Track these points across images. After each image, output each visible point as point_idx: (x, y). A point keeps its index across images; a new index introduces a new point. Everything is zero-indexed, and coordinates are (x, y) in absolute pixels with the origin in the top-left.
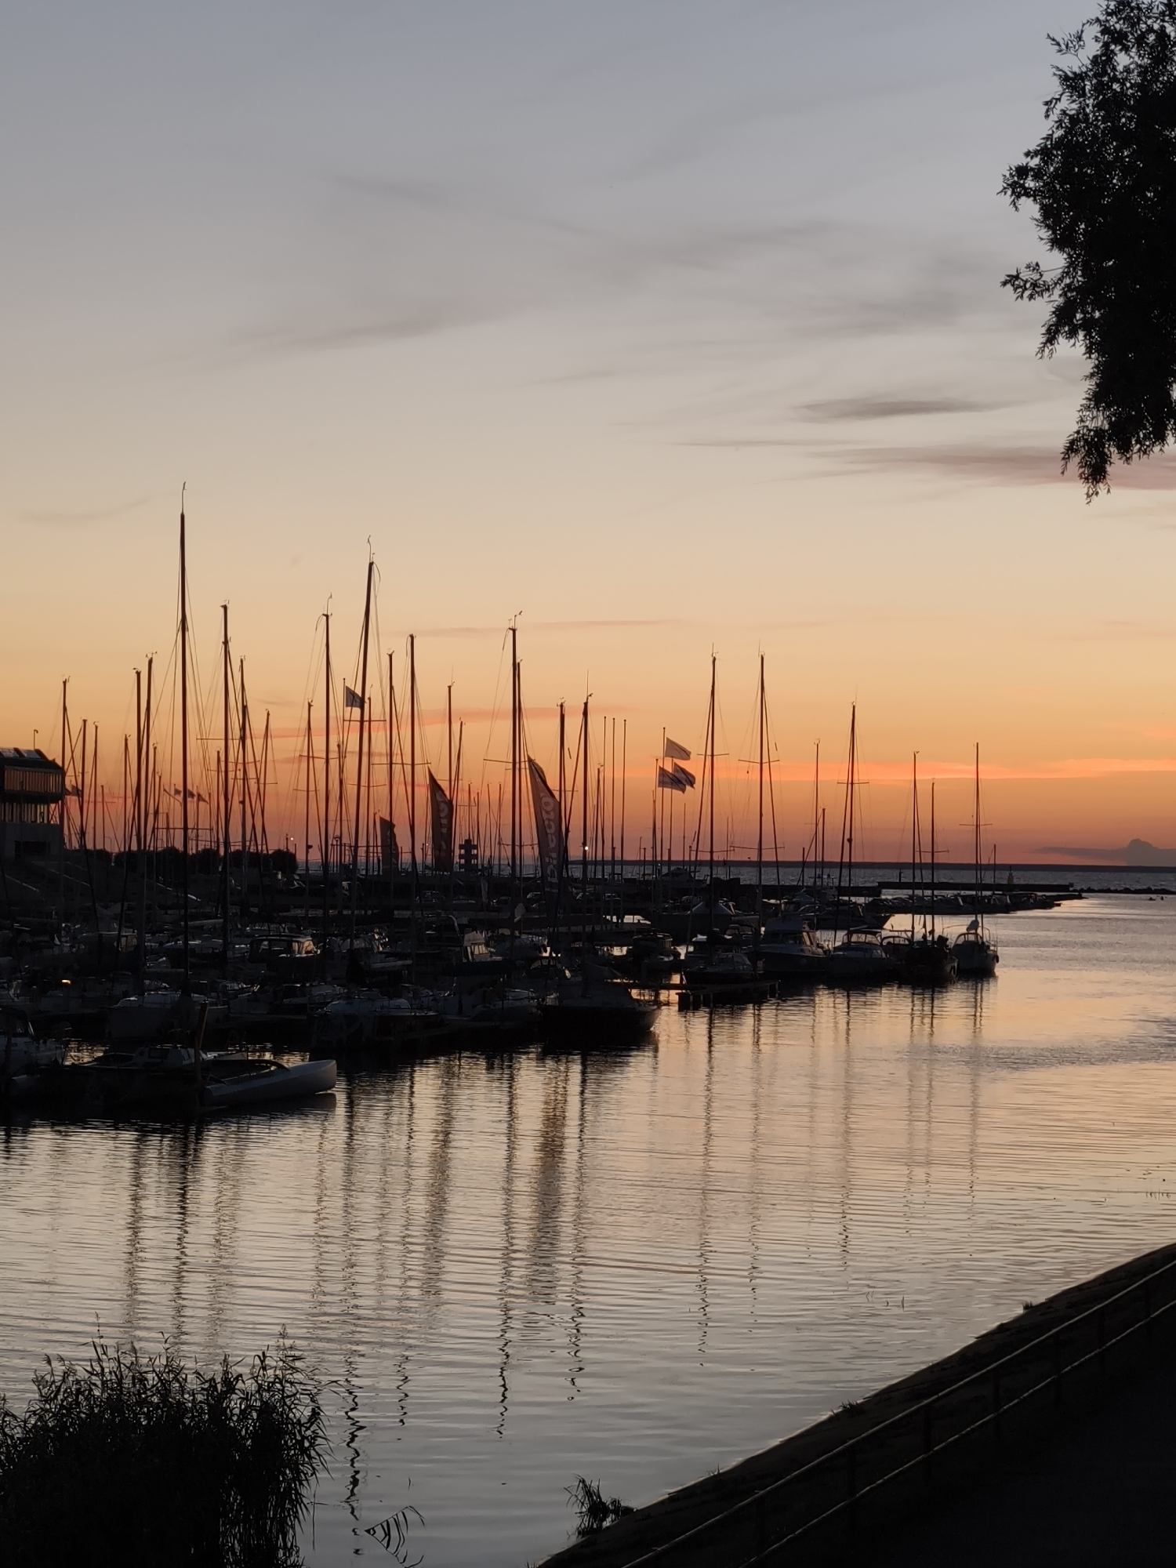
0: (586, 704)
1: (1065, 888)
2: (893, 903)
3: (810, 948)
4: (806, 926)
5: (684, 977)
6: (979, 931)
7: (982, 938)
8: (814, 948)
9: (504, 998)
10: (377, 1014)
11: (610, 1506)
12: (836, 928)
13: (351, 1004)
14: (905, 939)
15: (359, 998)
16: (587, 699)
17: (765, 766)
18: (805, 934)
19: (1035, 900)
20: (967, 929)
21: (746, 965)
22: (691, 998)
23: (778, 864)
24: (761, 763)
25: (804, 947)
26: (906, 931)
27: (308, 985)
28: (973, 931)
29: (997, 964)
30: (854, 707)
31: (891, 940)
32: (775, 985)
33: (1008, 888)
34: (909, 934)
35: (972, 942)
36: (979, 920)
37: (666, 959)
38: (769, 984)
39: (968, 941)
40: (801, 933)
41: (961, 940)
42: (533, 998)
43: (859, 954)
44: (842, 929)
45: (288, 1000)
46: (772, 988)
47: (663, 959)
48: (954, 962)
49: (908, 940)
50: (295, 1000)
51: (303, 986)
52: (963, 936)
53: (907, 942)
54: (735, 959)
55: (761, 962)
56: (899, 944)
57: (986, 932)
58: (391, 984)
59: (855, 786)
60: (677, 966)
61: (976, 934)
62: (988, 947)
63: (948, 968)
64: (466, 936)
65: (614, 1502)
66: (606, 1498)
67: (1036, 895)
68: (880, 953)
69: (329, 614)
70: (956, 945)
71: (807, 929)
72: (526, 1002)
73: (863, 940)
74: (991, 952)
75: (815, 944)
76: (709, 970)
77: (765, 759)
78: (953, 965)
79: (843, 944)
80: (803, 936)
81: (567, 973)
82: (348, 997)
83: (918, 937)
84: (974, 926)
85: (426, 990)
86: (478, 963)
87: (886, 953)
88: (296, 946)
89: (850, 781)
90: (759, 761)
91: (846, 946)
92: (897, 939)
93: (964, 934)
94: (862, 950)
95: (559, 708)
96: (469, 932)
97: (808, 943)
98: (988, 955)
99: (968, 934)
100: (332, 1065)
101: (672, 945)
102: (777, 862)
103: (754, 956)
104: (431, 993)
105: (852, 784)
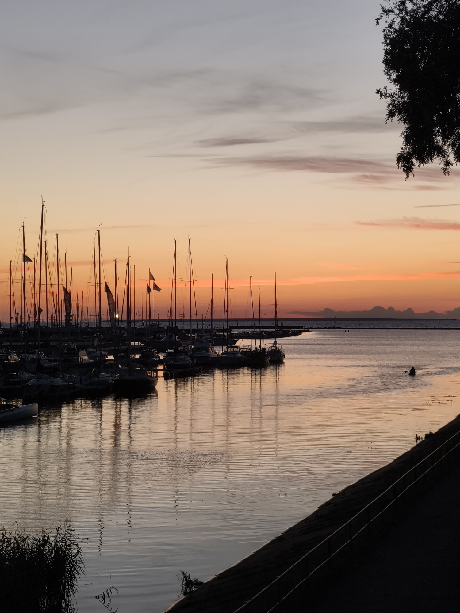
0: (128, 260)
1: (302, 327)
2: (237, 335)
3: (212, 354)
4: (210, 345)
5: (165, 366)
6: (277, 345)
7: (278, 348)
8: (214, 354)
9: (98, 377)
10: (49, 384)
11: (194, 582)
12: (223, 345)
13: (39, 381)
14: (248, 349)
15: (42, 378)
16: (129, 258)
17: (192, 283)
18: (210, 348)
19: (292, 332)
20: (273, 345)
21: (189, 361)
22: (169, 374)
23: (197, 320)
24: (190, 282)
25: (210, 354)
26: (249, 346)
27: (19, 373)
28: (275, 346)
29: (284, 358)
30: (227, 259)
31: (243, 350)
32: (201, 368)
33: (282, 328)
34: (250, 347)
35: (275, 350)
36: (277, 341)
37: (155, 359)
38: (198, 368)
39: (273, 350)
40: (209, 348)
41: (270, 349)
42: (109, 376)
43: (232, 356)
44: (225, 345)
45: (12, 379)
46: (200, 369)
47: (154, 359)
48: (269, 358)
49: (250, 349)
50: (14, 380)
51: (17, 374)
52: (271, 348)
53: (249, 351)
54: (185, 359)
55: (195, 360)
56: (246, 351)
57: (280, 346)
58: (53, 372)
59: (228, 290)
60: (161, 362)
61: (276, 347)
62: (281, 352)
63: (267, 360)
64: (80, 352)
65: (196, 580)
66: (192, 579)
67: (292, 330)
68: (239, 355)
69: (24, 226)
70: (268, 351)
71: (211, 346)
72: (107, 378)
73: (233, 350)
74: (282, 354)
75: (214, 352)
76: (175, 363)
77: (192, 280)
78: (268, 359)
79: (225, 352)
80: (209, 349)
81: (120, 366)
82: (38, 378)
83: (253, 348)
84: (275, 343)
85: (66, 374)
86: (85, 363)
87: (242, 355)
88: (9, 358)
89: (226, 288)
90: (189, 281)
91: (226, 353)
92: (246, 349)
93: (272, 347)
94: (232, 354)
95: (114, 261)
96: (81, 351)
97: (211, 352)
98: (281, 355)
99: (273, 347)
100: (36, 406)
101: (157, 353)
102: (197, 319)
103: (192, 357)
104: (68, 376)
105: (227, 289)
